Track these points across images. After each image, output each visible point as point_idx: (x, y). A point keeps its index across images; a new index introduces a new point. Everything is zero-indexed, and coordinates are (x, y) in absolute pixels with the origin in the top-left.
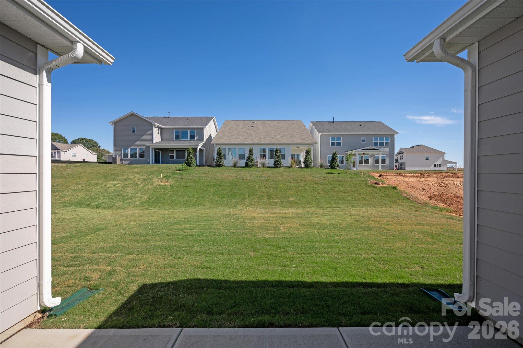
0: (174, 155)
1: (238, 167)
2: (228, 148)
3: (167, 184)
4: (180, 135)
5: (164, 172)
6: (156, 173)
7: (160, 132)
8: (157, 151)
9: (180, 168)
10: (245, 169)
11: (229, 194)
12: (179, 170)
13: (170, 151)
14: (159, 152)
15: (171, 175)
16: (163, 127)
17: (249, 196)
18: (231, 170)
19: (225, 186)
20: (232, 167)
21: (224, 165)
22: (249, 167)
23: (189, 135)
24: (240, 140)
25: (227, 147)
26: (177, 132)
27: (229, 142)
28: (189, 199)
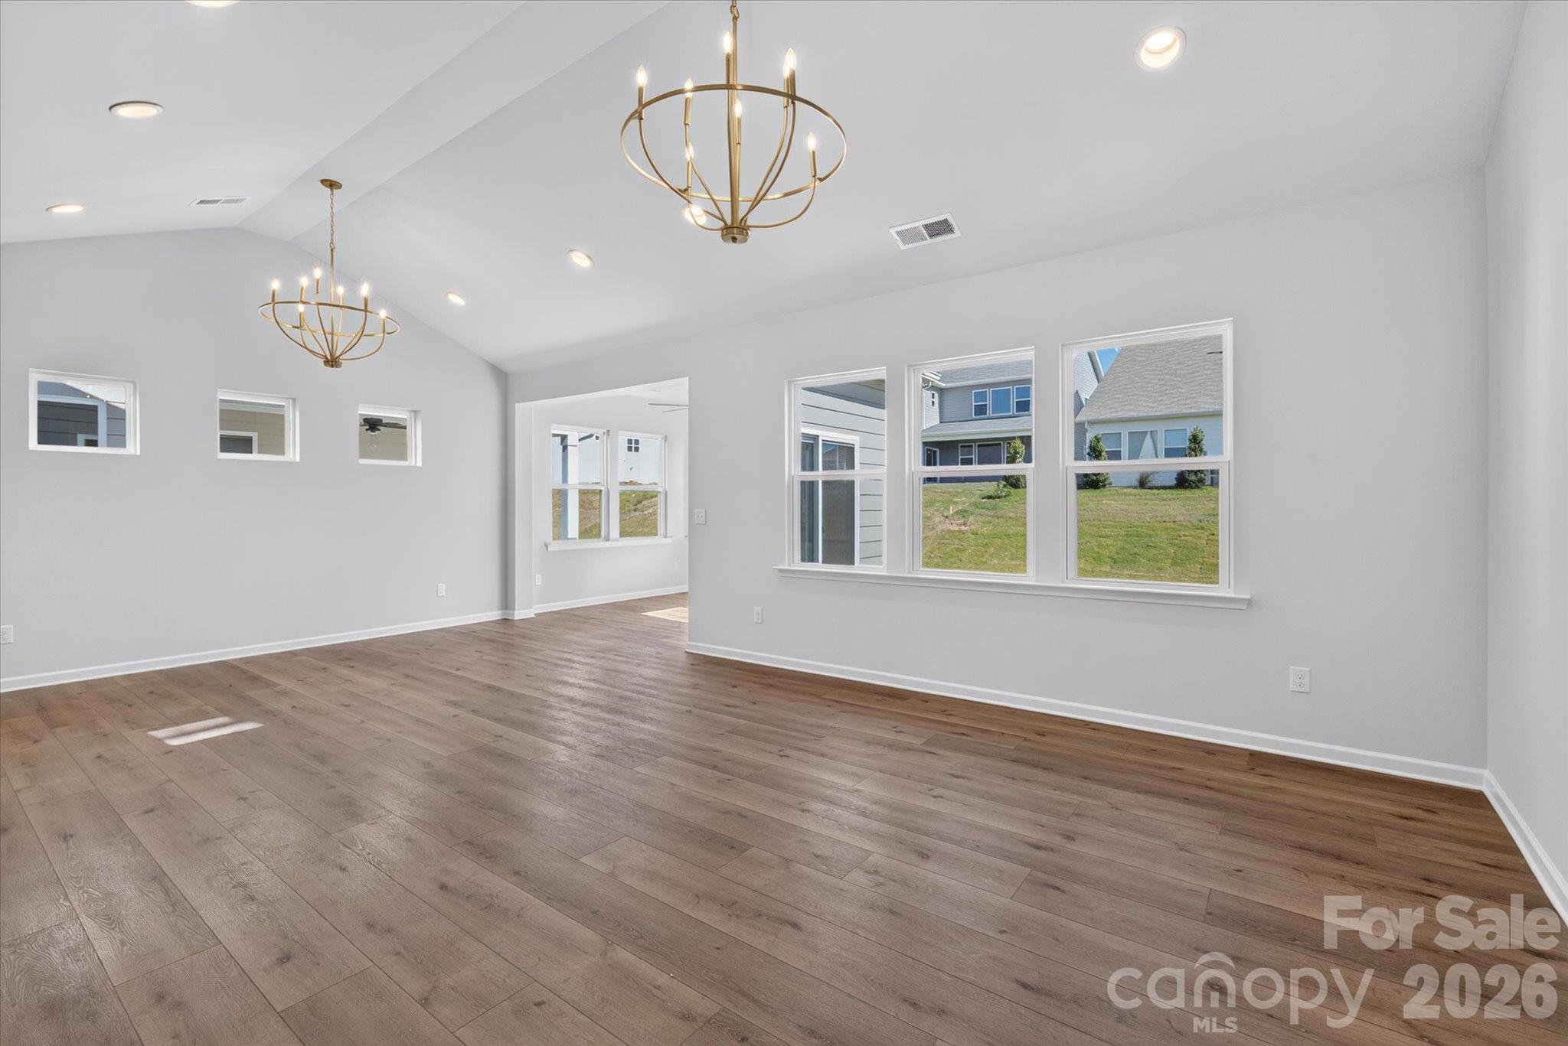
0: (973, 457)
1: (1151, 488)
2: (1129, 433)
3: (963, 528)
4: (989, 403)
5: (955, 503)
6: (937, 504)
7: (936, 400)
8: (930, 450)
9: (992, 493)
10: (1175, 492)
11: (1116, 557)
12: (990, 497)
13: (961, 446)
14: (935, 452)
15: (970, 509)
16: (944, 385)
17: (1175, 564)
18: (1132, 495)
19: (1108, 536)
20: (1135, 487)
21: (1110, 484)
22: (1186, 488)
23: (1014, 400)
24: (1172, 403)
25: (1125, 431)
26: (981, 396)
27: (1133, 414)
28: (1014, 562)
